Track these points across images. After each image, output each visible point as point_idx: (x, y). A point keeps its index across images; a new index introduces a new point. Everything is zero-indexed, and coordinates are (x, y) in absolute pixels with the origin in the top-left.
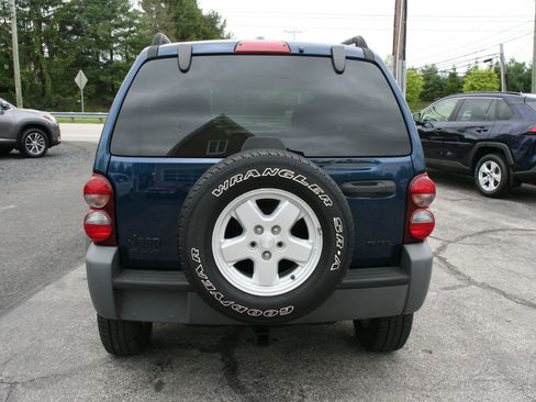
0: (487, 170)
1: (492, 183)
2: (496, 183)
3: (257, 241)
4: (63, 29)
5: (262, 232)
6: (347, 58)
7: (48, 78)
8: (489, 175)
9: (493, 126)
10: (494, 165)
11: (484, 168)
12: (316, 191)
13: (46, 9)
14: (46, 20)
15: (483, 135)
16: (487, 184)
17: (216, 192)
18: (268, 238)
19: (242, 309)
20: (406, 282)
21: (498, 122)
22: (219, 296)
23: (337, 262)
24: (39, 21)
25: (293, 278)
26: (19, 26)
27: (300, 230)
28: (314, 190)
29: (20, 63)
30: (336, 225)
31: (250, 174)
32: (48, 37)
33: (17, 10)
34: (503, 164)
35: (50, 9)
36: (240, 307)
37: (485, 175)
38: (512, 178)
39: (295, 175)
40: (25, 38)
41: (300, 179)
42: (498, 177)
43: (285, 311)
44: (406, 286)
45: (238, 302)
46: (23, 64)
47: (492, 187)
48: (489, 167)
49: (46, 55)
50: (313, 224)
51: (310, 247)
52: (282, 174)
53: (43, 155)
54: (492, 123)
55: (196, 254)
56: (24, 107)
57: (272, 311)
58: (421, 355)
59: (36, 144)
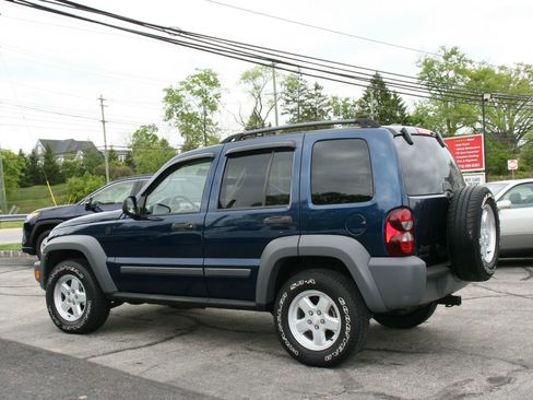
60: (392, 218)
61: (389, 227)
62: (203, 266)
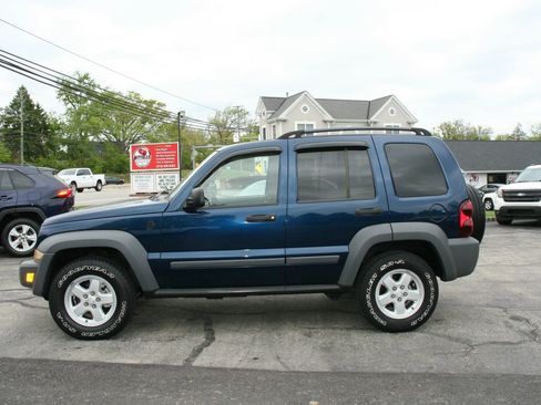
60: (465, 208)
61: (462, 215)
62: (285, 256)
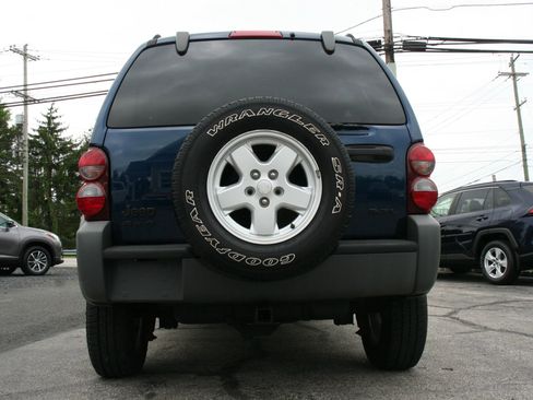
0: (492, 258)
1: (499, 270)
2: (503, 269)
3: (255, 186)
4: (72, 175)
5: (258, 177)
6: (337, 42)
7: (55, 220)
8: (495, 262)
9: (493, 213)
10: (498, 251)
11: (489, 256)
12: (313, 130)
13: (57, 156)
14: (57, 167)
15: (484, 223)
16: (494, 272)
17: (212, 132)
18: (265, 184)
19: (240, 258)
20: (415, 250)
21: (496, 209)
22: (214, 242)
23: (338, 205)
24: (50, 167)
25: (293, 227)
26: (30, 172)
27: (297, 176)
28: (310, 130)
29: (29, 206)
30: (335, 165)
31: (245, 114)
32: (57, 182)
33: (30, 157)
34: (507, 249)
35: (61, 156)
36: (238, 255)
37: (490, 263)
38: (518, 263)
39: (290, 115)
40: (35, 184)
41: (295, 118)
42: (504, 263)
43: (286, 259)
44: (415, 254)
45: (235, 249)
46: (31, 208)
47: (500, 274)
48: (494, 254)
49: (54, 199)
50: (311, 168)
51: (309, 193)
52: (277, 113)
53: (42, 274)
54: (491, 210)
55: (190, 196)
56: (30, 226)
57: (271, 260)
58: (441, 372)
59: (38, 262)
